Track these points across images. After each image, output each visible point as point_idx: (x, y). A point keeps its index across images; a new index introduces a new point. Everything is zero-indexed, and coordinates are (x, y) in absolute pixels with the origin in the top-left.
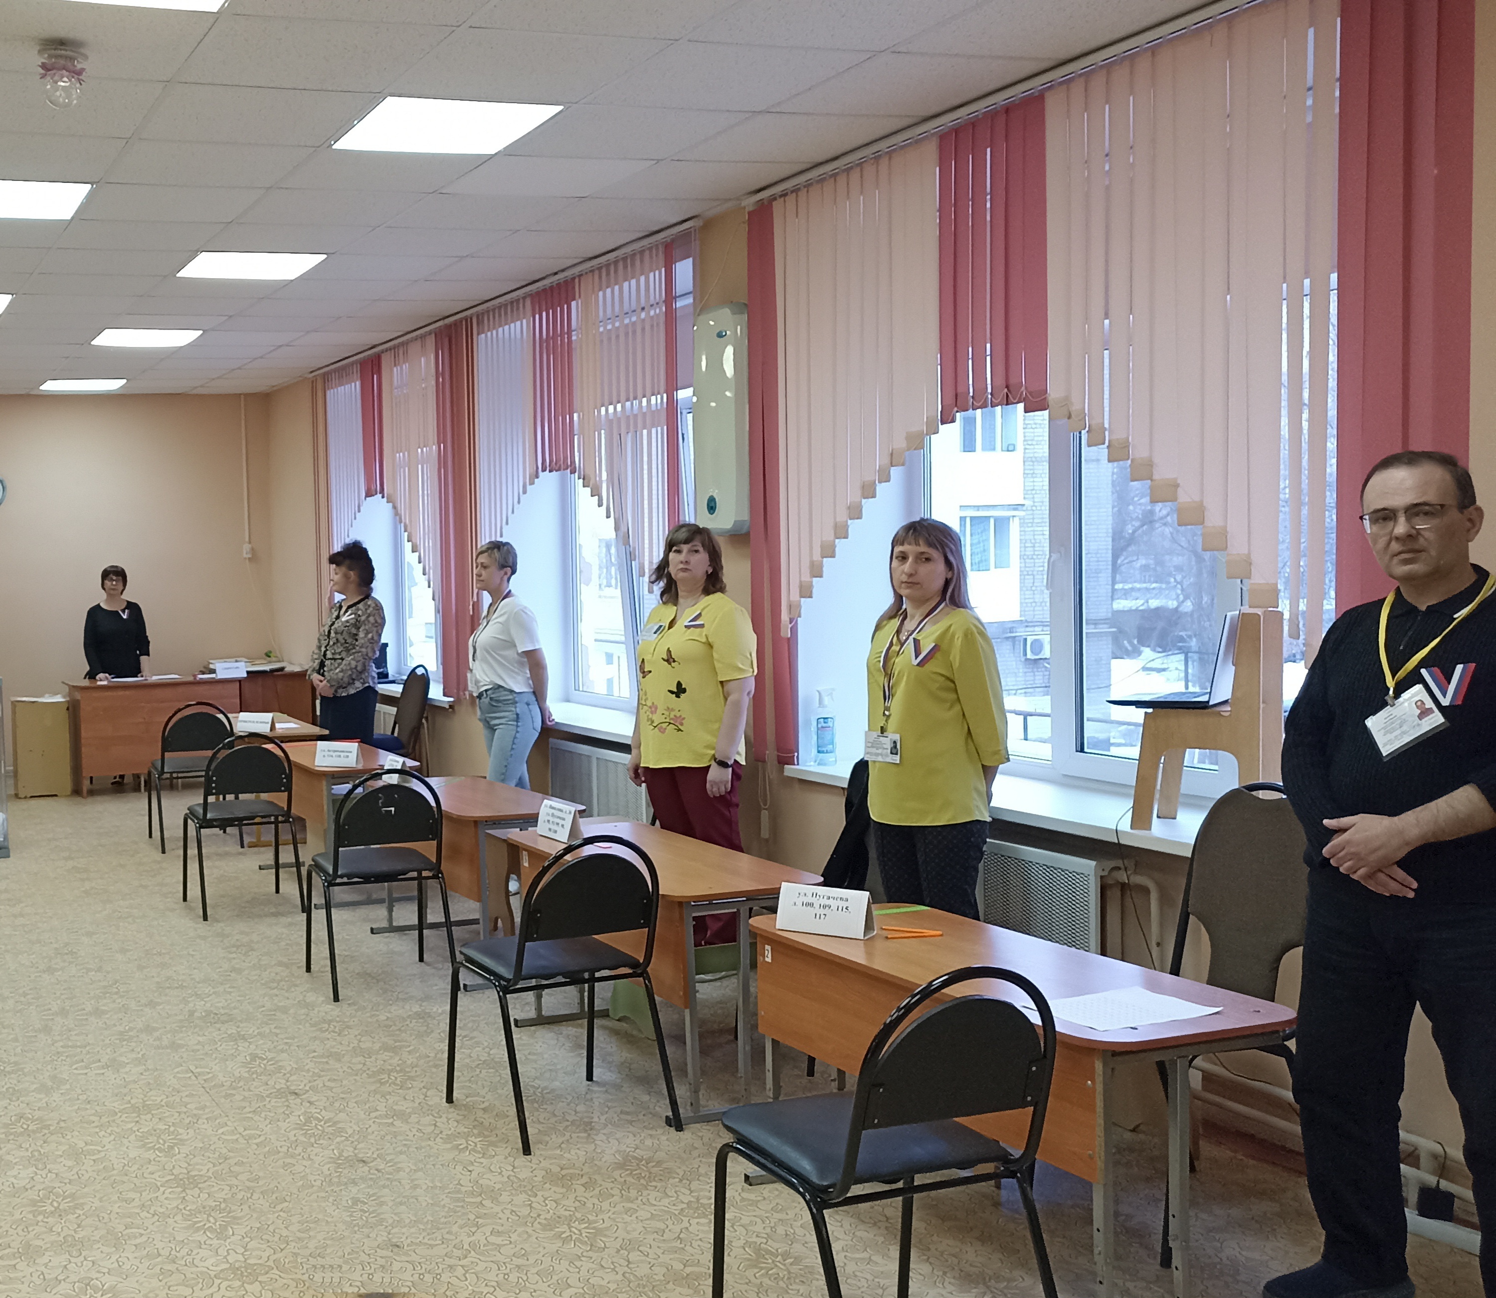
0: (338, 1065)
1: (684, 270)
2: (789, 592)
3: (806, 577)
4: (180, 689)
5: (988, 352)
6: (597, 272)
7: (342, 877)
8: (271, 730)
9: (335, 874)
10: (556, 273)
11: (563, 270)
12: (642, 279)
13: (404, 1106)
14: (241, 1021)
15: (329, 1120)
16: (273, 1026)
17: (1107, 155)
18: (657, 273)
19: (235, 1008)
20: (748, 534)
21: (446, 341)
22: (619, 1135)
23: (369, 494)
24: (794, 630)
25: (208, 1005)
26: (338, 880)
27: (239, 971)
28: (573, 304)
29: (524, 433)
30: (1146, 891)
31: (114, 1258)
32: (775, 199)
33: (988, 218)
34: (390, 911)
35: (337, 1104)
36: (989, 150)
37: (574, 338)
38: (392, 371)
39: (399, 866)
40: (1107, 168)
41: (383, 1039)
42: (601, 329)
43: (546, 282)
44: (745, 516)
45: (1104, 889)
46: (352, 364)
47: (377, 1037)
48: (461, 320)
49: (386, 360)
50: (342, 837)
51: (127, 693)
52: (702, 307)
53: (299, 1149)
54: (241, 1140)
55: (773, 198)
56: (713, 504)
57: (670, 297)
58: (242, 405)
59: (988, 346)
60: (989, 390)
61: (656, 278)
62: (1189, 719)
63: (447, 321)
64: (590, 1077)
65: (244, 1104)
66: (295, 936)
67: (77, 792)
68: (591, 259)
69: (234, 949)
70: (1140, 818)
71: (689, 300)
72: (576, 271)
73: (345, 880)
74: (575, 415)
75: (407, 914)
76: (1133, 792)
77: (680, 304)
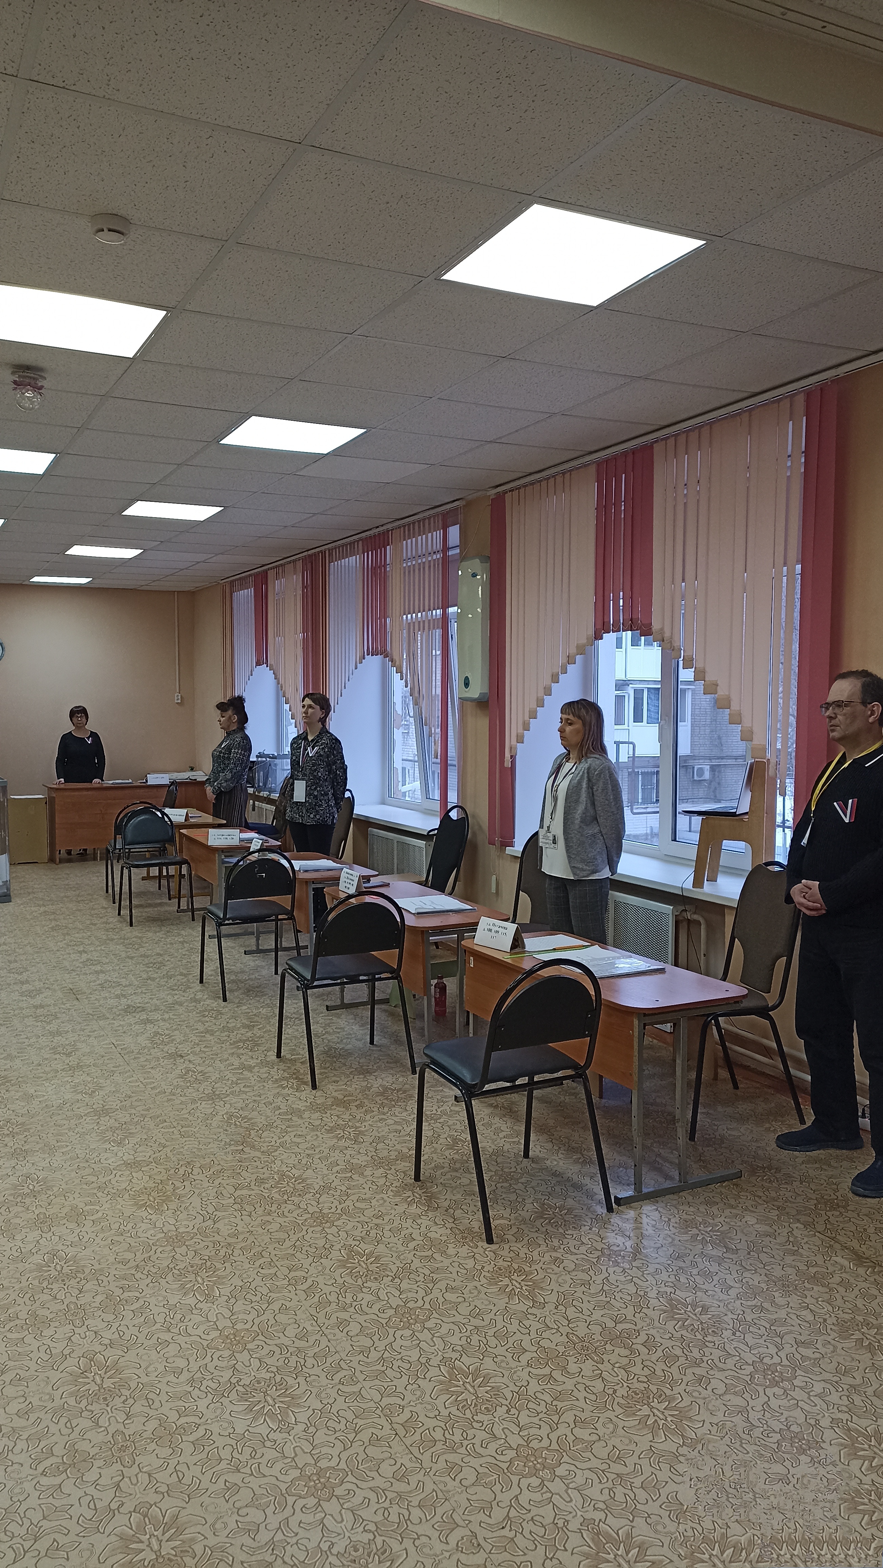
0: (212, 1038)
1: (454, 532)
2: (510, 739)
3: (520, 730)
4: (127, 792)
5: (621, 597)
6: (402, 529)
7: (228, 919)
8: (185, 821)
9: (225, 918)
10: (378, 527)
11: (382, 526)
12: (430, 535)
13: (252, 1062)
14: (150, 1012)
15: (201, 1072)
16: (171, 1014)
17: (686, 485)
18: (438, 532)
19: (147, 1003)
20: (487, 701)
21: (309, 565)
22: (383, 1076)
23: (258, 664)
24: (513, 763)
25: (130, 1001)
26: (227, 922)
27: (153, 979)
28: (388, 547)
29: (356, 628)
30: (699, 923)
31: (47, 1161)
32: (507, 492)
33: (623, 516)
34: (258, 940)
35: (207, 1062)
36: (624, 475)
37: (388, 569)
38: (274, 583)
39: (265, 912)
40: (685, 492)
41: (243, 1021)
42: (405, 565)
43: (371, 532)
44: (486, 690)
45: (677, 924)
46: (250, 575)
47: (239, 1020)
48: (318, 553)
49: (271, 574)
50: (230, 893)
51: (90, 793)
52: (463, 557)
53: (179, 1090)
54: (141, 1085)
55: (505, 492)
56: (467, 682)
57: (446, 548)
58: (176, 597)
59: (621, 593)
60: (622, 621)
61: (438, 535)
62: (725, 821)
63: (310, 552)
64: (372, 1042)
65: (145, 1063)
66: (194, 956)
67: (52, 860)
68: (398, 520)
69: (152, 965)
70: (698, 882)
71: (458, 551)
72: (390, 526)
73: (231, 921)
74: (388, 620)
75: (269, 942)
76: (694, 864)
77: (451, 553)
